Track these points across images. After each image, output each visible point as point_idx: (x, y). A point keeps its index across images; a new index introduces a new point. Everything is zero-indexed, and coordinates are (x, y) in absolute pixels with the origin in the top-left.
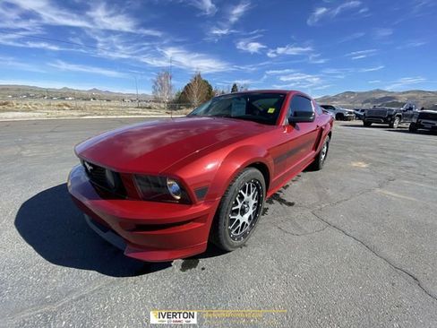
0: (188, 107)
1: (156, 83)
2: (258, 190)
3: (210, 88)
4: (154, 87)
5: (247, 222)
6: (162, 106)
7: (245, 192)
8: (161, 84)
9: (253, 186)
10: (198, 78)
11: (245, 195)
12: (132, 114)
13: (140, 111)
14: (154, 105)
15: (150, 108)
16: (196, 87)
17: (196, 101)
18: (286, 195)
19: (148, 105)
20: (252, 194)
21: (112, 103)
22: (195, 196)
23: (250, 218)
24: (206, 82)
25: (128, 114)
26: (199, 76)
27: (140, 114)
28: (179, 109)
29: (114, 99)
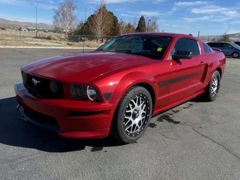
0: (91, 39)
1: (58, 14)
2: (146, 103)
3: (115, 20)
4: (55, 17)
5: (137, 125)
6: (63, 36)
7: (136, 103)
8: (63, 14)
9: (142, 100)
10: (103, 10)
11: (136, 104)
12: (31, 45)
13: (39, 41)
14: (53, 35)
15: (49, 38)
16: (100, 18)
17: (99, 32)
18: (175, 118)
19: (47, 35)
20: (141, 105)
21: (7, 32)
22: (104, 98)
23: (139, 124)
24: (111, 13)
25: (27, 45)
26: (104, 7)
27: (40, 45)
28: (81, 40)
29: (9, 28)
